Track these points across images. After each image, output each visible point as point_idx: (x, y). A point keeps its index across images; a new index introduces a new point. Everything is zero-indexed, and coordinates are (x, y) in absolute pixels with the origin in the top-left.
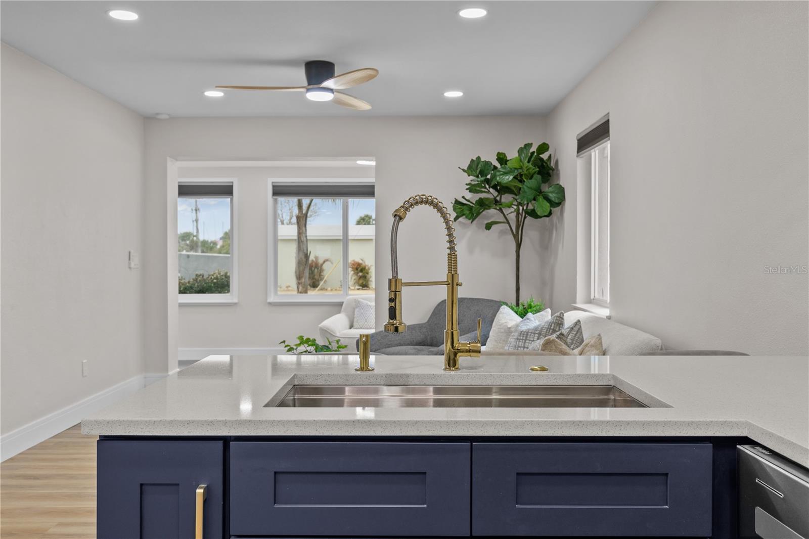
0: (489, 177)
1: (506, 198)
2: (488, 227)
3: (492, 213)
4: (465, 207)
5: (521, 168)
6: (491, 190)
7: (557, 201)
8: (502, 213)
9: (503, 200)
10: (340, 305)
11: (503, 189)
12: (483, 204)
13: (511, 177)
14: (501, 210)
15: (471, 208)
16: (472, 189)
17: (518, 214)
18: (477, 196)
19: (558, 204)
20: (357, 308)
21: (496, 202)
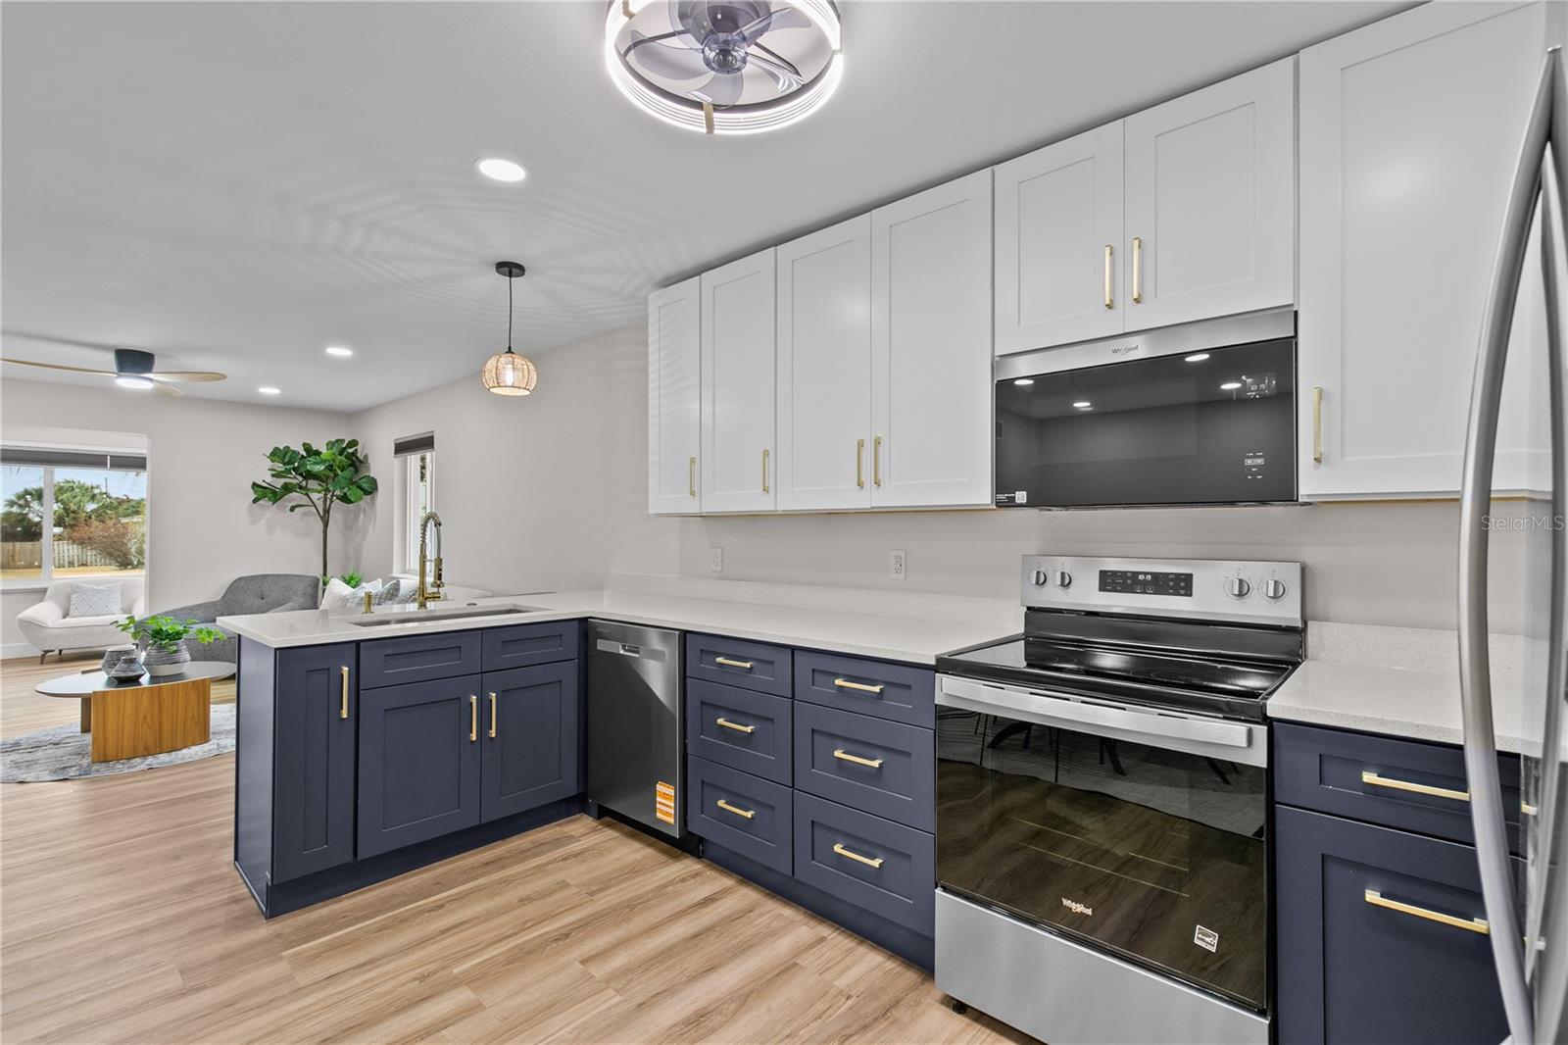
0: (296, 464)
1: (313, 484)
2: (292, 509)
3: (296, 497)
4: (268, 491)
5: (334, 461)
6: (298, 477)
7: (370, 490)
8: (309, 497)
9: (309, 486)
10: (44, 591)
11: (309, 476)
12: (287, 489)
13: (323, 467)
14: (307, 494)
15: (274, 493)
16: (277, 475)
17: (325, 500)
18: (282, 481)
19: (371, 493)
20: (74, 593)
21: (301, 488)
